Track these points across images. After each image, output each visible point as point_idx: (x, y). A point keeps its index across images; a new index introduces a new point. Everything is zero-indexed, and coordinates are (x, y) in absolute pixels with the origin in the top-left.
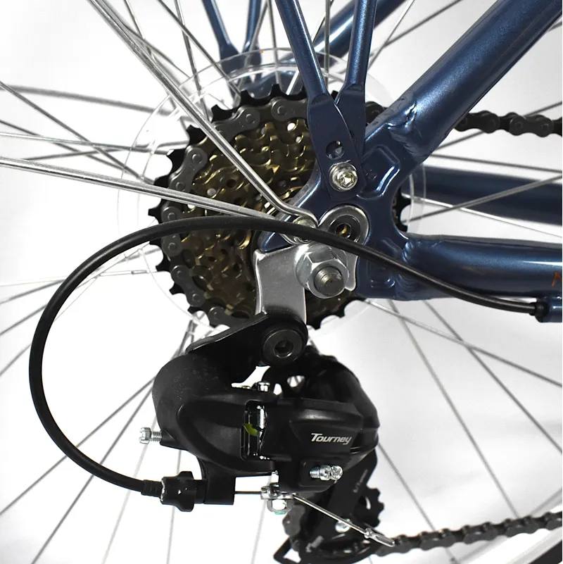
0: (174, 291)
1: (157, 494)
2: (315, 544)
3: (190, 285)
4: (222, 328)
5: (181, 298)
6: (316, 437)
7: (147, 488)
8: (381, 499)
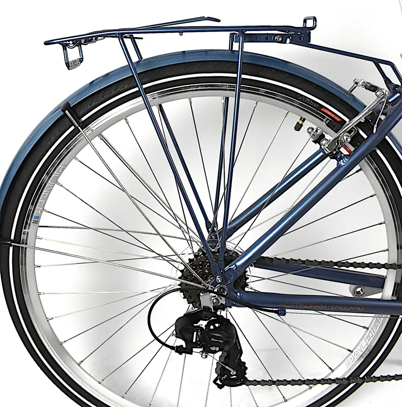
0: (184, 298)
1: (174, 350)
2: (224, 378)
3: (188, 297)
4: (196, 309)
5: (186, 300)
6: (212, 339)
7: (172, 348)
8: (246, 365)
